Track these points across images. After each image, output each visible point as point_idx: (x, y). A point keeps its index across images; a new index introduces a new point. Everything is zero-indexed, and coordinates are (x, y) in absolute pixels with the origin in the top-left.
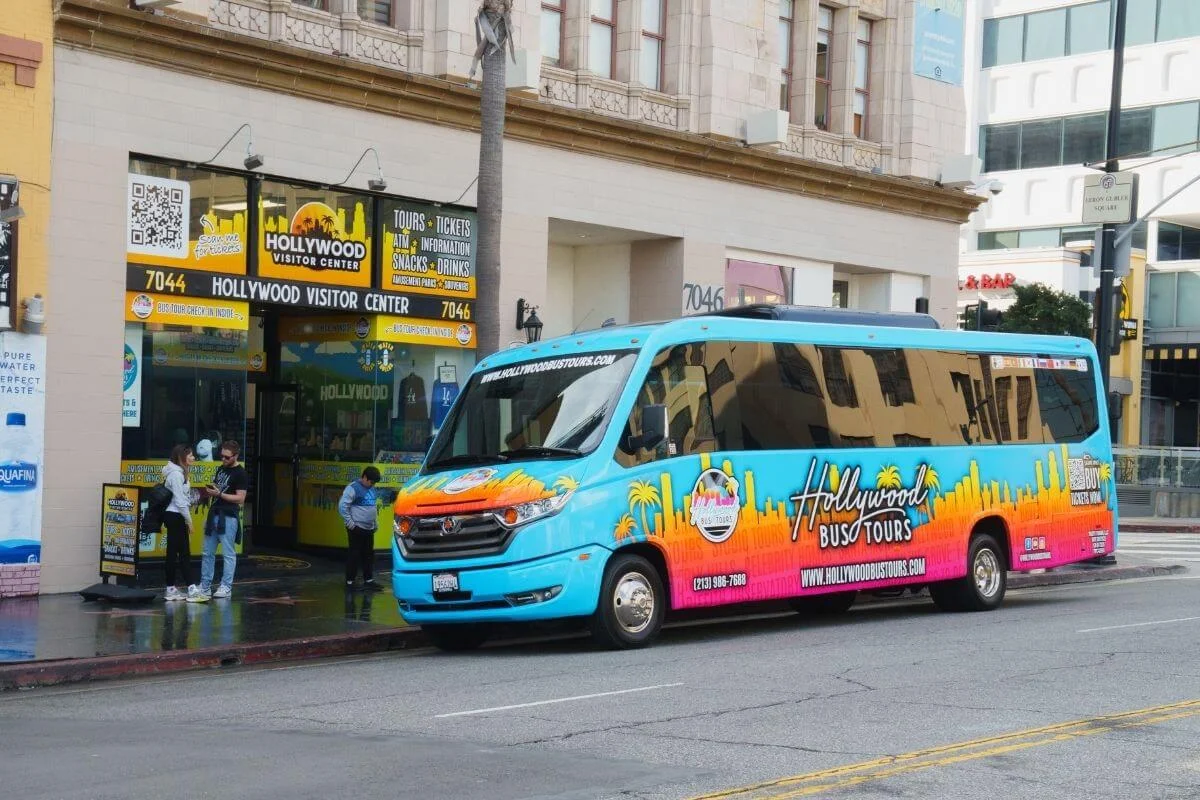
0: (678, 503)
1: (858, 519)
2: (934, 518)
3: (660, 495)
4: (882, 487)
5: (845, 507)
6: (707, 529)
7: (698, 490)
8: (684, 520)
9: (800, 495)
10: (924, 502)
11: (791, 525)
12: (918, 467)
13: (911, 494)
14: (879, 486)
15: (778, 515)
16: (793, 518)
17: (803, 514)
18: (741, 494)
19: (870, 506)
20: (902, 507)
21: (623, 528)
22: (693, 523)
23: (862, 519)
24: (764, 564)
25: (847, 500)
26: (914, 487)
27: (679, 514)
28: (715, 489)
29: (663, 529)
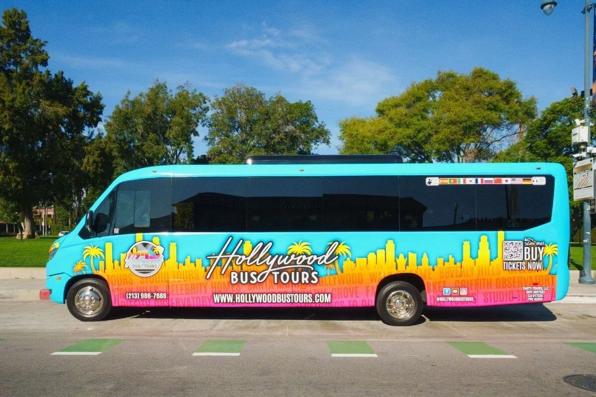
0: (116, 257)
1: (268, 269)
2: (342, 272)
3: (104, 253)
4: (292, 254)
5: (256, 263)
6: (137, 270)
7: (132, 251)
8: (120, 265)
9: (215, 255)
10: (334, 263)
11: (206, 271)
12: (331, 243)
13: (320, 258)
14: (289, 253)
15: (195, 265)
16: (208, 268)
17: (217, 265)
18: (165, 254)
19: (279, 263)
20: (311, 265)
21: (79, 267)
22: (126, 266)
23: (270, 270)
24: (182, 289)
25: (258, 260)
26: (325, 254)
27: (116, 262)
28: (146, 251)
29: (105, 269)
